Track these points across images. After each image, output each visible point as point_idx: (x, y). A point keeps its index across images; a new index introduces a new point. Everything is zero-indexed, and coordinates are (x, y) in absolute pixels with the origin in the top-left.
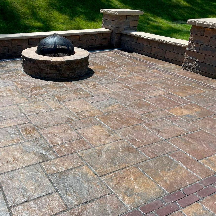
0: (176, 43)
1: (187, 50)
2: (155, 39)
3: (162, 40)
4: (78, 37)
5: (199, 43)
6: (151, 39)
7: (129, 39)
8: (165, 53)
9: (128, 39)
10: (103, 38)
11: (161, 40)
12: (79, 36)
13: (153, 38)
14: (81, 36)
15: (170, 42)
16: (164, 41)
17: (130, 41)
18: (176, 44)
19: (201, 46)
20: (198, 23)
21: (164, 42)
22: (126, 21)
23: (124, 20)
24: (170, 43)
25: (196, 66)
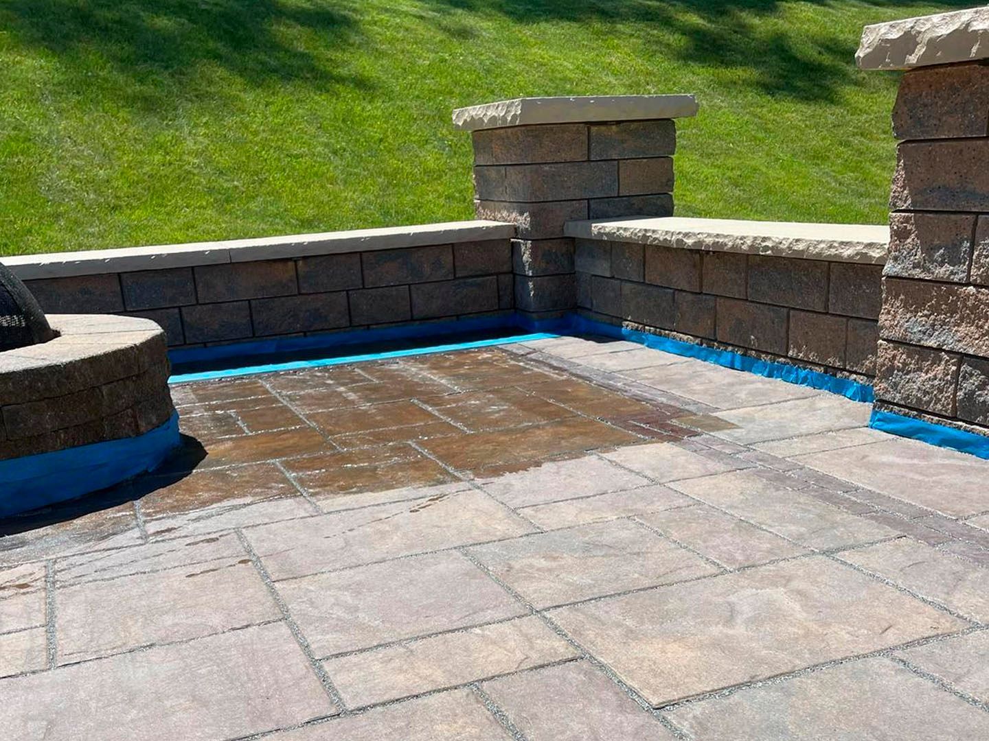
0: (831, 247)
1: (889, 277)
2: (718, 236)
3: (755, 238)
4: (286, 273)
5: (963, 205)
6: (700, 243)
7: (606, 265)
8: (785, 326)
9: (602, 268)
10: (465, 273)
11: (749, 242)
12: (291, 264)
13: (709, 235)
14: (300, 263)
15: (797, 241)
16: (764, 239)
17: (613, 277)
18: (833, 251)
19: (975, 224)
20: (928, 36)
21: (766, 248)
22: (589, 161)
23: (578, 154)
24: (801, 247)
25: (960, 394)
